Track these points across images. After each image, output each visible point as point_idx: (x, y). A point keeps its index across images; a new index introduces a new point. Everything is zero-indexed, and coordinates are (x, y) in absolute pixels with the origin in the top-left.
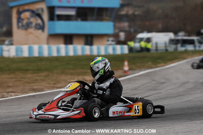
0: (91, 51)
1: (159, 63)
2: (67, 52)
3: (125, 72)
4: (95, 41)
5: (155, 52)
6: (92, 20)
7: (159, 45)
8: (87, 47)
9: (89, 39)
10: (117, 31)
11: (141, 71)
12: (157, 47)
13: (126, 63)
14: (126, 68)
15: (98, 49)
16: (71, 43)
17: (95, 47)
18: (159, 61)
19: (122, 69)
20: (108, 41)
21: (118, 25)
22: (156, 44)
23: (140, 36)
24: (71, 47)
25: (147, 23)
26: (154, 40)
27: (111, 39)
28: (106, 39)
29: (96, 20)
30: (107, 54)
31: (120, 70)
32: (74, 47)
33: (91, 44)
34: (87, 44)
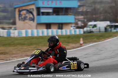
0: (62, 32)
1: (101, 39)
2: (48, 33)
3: (81, 44)
4: (64, 27)
5: (98, 32)
6: (62, 15)
7: (101, 29)
8: (60, 30)
9: (61, 26)
10: (77, 21)
12: (100, 30)
13: (81, 39)
14: (82, 42)
15: (66, 31)
16: (50, 28)
17: (64, 30)
18: (101, 38)
19: (79, 43)
20: (72, 26)
21: (77, 17)
22: (99, 28)
23: (90, 23)
24: (50, 30)
25: (94, 16)
26: (98, 26)
28: (70, 25)
29: (65, 15)
30: (71, 34)
31: (78, 44)
32: (52, 31)
33: (62, 28)
34: (59, 28)
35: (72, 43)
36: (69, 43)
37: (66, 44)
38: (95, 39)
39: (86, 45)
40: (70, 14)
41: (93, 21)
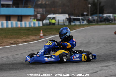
0: (21, 24)
2: (7, 25)
3: (41, 37)
4: (23, 19)
5: (58, 25)
6: (22, 7)
7: (60, 22)
8: (19, 23)
9: (20, 18)
10: (36, 13)
11: (50, 36)
12: (58, 22)
13: (41, 32)
14: (42, 35)
15: (25, 24)
16: (10, 20)
17: (23, 23)
19: (40, 35)
20: (31, 19)
21: (36, 10)
22: (58, 21)
23: (49, 16)
24: (9, 22)
25: (53, 9)
26: (57, 19)
27: (32, 18)
28: (30, 18)
29: (24, 7)
30: (30, 26)
31: (38, 36)
32: (11, 23)
33: (21, 21)
34: (18, 21)
35: (32, 35)
36: (29, 35)
37: (26, 36)
38: (55, 32)
39: (46, 38)
40: (30, 7)
41: (52, 14)
